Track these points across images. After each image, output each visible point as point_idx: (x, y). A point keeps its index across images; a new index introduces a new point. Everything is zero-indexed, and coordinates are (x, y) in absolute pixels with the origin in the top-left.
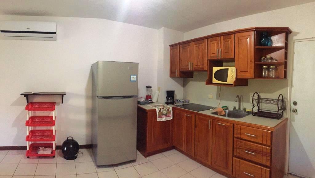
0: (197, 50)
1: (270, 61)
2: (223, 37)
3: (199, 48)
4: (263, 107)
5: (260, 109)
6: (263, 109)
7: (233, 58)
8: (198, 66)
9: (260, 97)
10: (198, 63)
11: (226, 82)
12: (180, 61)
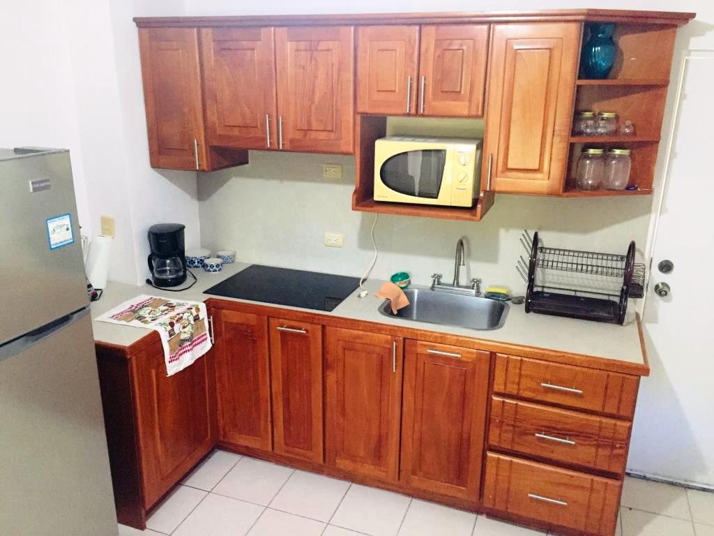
0: (303, 67)
2: (433, 28)
3: (313, 58)
5: (538, 283)
8: (313, 135)
9: (540, 245)
10: (309, 123)
11: (436, 197)
12: (208, 102)
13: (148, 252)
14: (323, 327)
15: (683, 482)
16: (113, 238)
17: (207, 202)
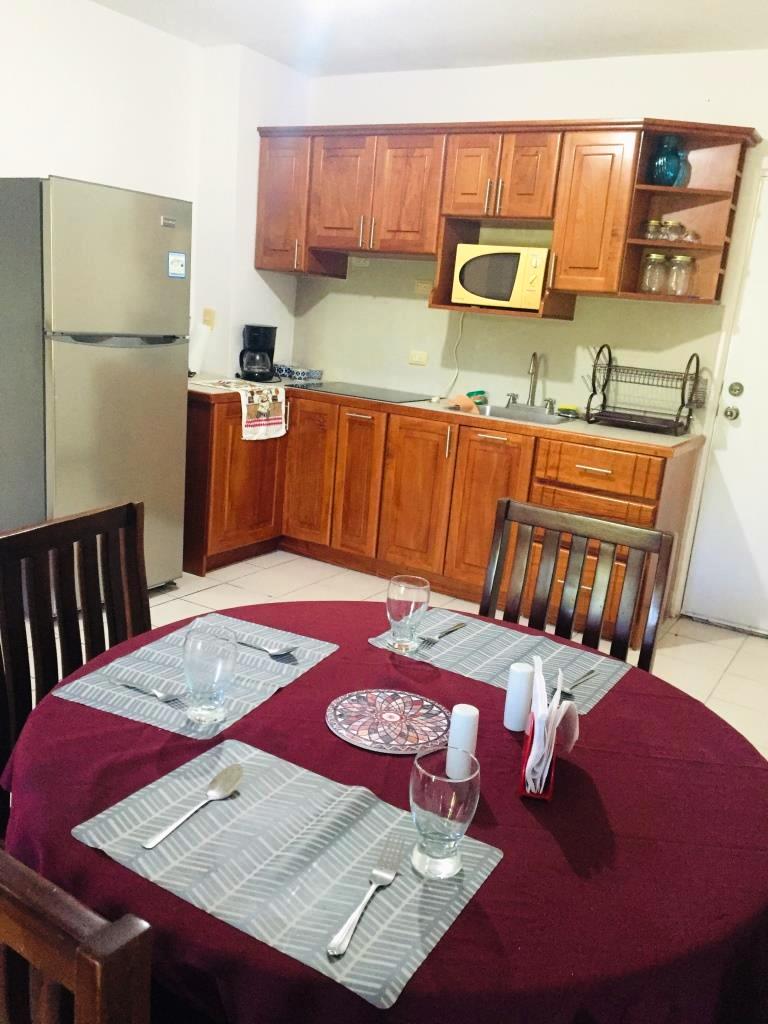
0: (399, 172)
1: (673, 237)
2: (514, 136)
3: (408, 163)
4: (621, 398)
5: (610, 402)
6: (618, 406)
7: (548, 219)
8: (401, 236)
9: (614, 364)
10: (399, 224)
11: (508, 300)
12: (313, 206)
13: (240, 348)
14: (388, 415)
15: (746, 628)
16: (212, 329)
17: (302, 319)
